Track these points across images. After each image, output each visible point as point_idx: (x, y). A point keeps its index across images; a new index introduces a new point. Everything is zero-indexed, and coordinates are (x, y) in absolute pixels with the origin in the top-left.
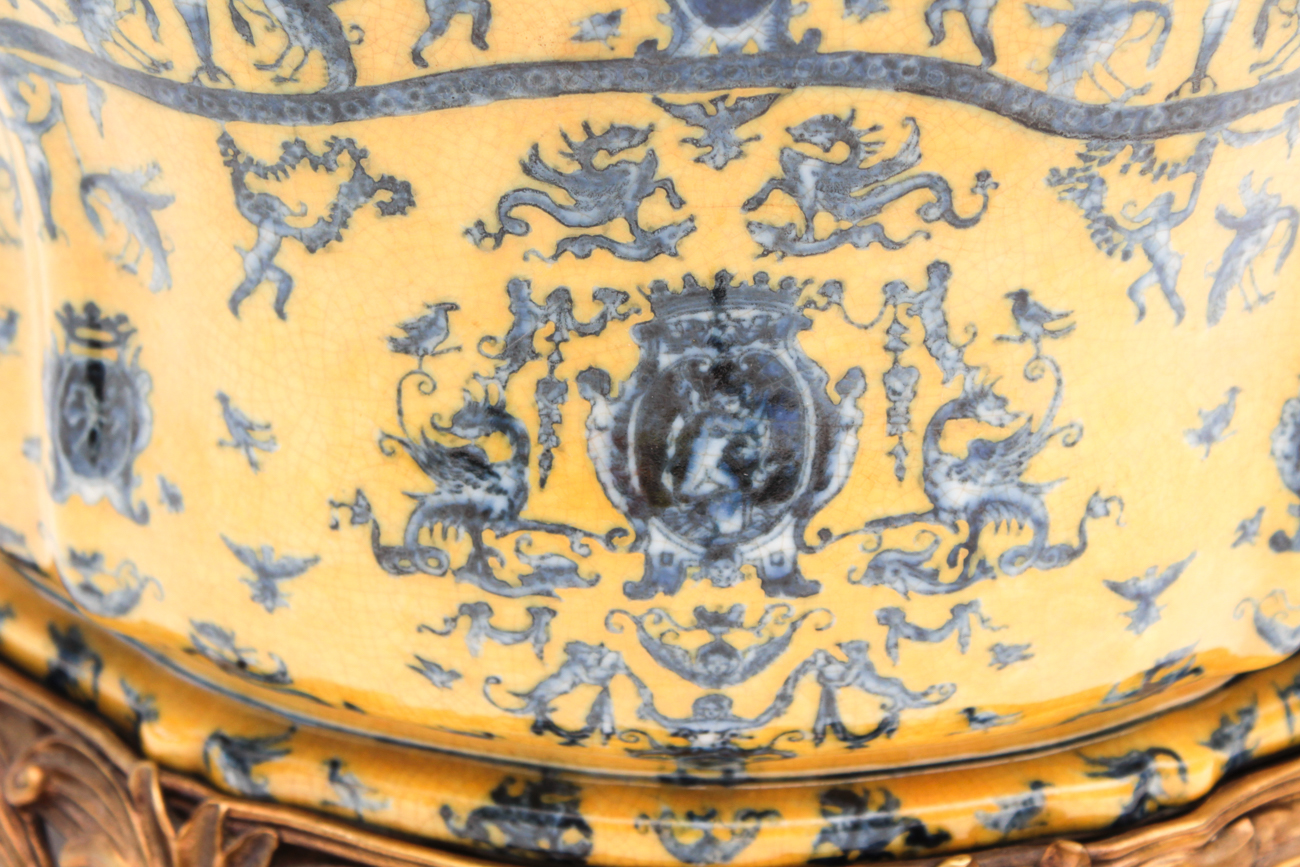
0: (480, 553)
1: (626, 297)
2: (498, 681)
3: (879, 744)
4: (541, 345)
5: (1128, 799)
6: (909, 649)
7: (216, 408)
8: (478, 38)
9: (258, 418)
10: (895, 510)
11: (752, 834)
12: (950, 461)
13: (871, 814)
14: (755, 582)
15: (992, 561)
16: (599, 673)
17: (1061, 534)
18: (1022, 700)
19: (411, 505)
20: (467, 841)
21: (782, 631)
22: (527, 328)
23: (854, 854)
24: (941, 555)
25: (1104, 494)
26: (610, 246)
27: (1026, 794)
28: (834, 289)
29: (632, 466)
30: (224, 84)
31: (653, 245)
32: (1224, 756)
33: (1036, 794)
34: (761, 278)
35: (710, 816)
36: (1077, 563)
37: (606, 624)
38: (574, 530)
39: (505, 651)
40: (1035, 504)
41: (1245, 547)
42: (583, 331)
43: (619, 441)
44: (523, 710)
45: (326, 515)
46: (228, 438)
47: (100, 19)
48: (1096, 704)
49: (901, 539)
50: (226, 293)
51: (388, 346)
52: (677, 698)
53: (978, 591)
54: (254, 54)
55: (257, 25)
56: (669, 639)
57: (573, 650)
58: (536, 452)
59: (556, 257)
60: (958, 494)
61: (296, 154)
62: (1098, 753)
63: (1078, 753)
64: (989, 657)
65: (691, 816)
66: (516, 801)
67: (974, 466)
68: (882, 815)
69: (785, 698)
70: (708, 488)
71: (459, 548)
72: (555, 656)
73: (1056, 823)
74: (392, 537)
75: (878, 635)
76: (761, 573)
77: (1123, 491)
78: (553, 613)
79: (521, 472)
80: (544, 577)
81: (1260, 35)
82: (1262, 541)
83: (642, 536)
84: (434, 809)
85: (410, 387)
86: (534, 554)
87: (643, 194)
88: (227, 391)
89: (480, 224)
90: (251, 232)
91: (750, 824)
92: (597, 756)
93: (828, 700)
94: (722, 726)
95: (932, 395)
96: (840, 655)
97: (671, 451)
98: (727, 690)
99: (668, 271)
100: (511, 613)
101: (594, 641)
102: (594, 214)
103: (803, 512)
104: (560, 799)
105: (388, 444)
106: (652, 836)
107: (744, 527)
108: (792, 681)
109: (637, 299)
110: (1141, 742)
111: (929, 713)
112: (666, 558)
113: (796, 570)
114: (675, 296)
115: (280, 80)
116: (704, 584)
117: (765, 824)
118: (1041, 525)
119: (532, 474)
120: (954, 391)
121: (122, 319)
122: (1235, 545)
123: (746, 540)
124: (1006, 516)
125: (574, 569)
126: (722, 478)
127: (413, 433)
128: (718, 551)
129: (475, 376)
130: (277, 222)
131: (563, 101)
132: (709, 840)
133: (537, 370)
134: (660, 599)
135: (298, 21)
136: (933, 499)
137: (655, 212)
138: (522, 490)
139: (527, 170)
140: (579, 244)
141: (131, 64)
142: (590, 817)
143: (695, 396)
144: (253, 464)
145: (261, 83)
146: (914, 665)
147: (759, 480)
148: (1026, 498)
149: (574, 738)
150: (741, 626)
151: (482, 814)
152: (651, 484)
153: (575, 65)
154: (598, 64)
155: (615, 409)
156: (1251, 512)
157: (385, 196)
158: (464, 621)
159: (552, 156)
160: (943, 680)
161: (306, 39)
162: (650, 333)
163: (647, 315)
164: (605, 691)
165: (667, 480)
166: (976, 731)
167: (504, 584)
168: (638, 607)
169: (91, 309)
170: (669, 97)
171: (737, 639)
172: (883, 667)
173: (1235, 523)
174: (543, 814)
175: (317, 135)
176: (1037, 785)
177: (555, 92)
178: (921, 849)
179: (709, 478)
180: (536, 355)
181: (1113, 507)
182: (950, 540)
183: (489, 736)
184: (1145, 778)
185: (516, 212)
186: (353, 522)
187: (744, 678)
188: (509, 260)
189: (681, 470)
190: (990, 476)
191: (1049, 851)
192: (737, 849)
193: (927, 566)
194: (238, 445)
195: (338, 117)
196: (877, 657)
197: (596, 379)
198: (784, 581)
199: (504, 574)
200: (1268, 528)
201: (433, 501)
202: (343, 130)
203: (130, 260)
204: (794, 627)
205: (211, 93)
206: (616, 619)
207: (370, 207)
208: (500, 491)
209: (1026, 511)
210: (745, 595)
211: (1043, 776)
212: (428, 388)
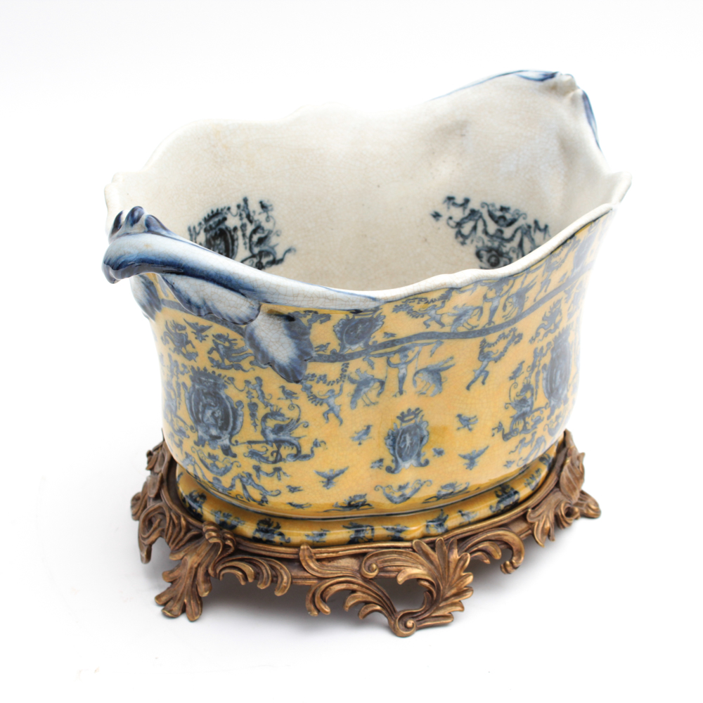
0: (525, 424)
1: (550, 343)
4: (537, 363)
7: (457, 420)
9: (472, 416)
16: (540, 444)
19: (511, 419)
20: (496, 512)
22: (535, 360)
26: (550, 331)
28: (573, 324)
29: (549, 385)
31: (556, 327)
37: (543, 429)
38: (540, 408)
39: (525, 449)
42: (544, 356)
45: (490, 433)
46: (461, 426)
47: (462, 321)
51: (509, 380)
54: (503, 314)
57: (537, 440)
59: (543, 339)
61: (501, 337)
71: (521, 426)
74: (507, 430)
78: (536, 432)
79: (532, 399)
80: (535, 424)
83: (550, 403)
84: (488, 508)
85: (512, 388)
86: (534, 418)
87: (557, 315)
88: (460, 412)
89: (532, 338)
90: (480, 364)
99: (557, 332)
100: (528, 437)
102: (550, 324)
105: (507, 406)
109: (552, 342)
112: (553, 406)
114: (557, 338)
115: (506, 319)
116: (557, 409)
119: (534, 398)
121: (418, 409)
125: (540, 418)
127: (512, 399)
129: (525, 378)
130: (489, 358)
133: (536, 370)
134: (551, 417)
135: (517, 301)
137: (558, 319)
138: (532, 403)
139: (543, 319)
142: (516, 490)
144: (470, 430)
145: (502, 321)
151: (497, 503)
155: (547, 373)
157: (516, 339)
158: (519, 445)
161: (517, 305)
162: (553, 350)
163: (553, 346)
164: (539, 448)
165: (553, 386)
167: (529, 430)
168: (548, 422)
169: (409, 410)
174: (508, 495)
175: (508, 330)
180: (536, 366)
185: (539, 331)
186: (498, 431)
188: (535, 344)
194: (465, 426)
195: (514, 323)
197: (544, 367)
199: (529, 427)
201: (516, 416)
202: (514, 326)
206: (545, 427)
207: (513, 344)
208: (529, 406)
212: (516, 385)
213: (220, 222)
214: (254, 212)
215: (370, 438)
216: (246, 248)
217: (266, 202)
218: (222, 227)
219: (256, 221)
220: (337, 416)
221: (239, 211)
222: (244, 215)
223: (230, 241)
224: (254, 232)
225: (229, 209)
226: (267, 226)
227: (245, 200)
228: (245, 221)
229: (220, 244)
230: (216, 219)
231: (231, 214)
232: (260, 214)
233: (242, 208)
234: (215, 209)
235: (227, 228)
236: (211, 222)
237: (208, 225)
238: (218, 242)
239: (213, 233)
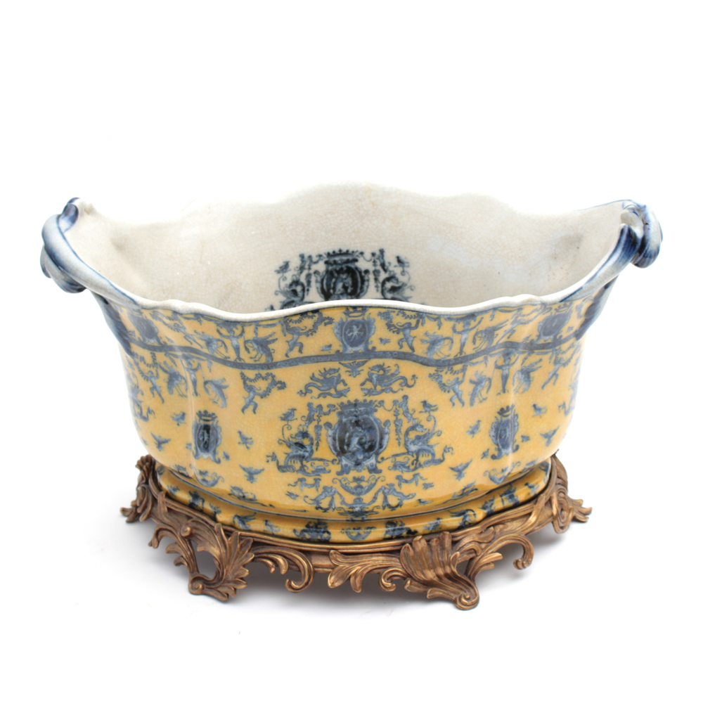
0: (303, 466)
1: (334, 406)
2: (307, 497)
3: (398, 509)
4: (315, 417)
5: (461, 521)
6: (404, 485)
7: (238, 435)
8: (300, 351)
9: (249, 436)
10: (399, 452)
11: (369, 533)
12: (411, 440)
13: (398, 527)
14: (367, 471)
15: (422, 463)
16: (331, 494)
17: (438, 456)
18: (433, 497)
19: (286, 456)
20: (300, 538)
21: (373, 482)
22: (312, 414)
23: (394, 537)
24: (410, 462)
25: (448, 447)
26: (331, 395)
27: (436, 521)
28: (382, 403)
29: (337, 444)
30: (242, 362)
31: (340, 394)
32: (486, 511)
33: (438, 521)
34: (365, 401)
35: (359, 529)
36: (443, 464)
37: (333, 482)
38: (324, 460)
39: (309, 490)
40: (431, 450)
41: (485, 458)
42: (325, 414)
43: (334, 439)
44: (313, 504)
45: (265, 459)
46: (241, 442)
47: (213, 348)
48: (451, 498)
49: (400, 459)
50: (241, 408)
51: (280, 419)
52: (350, 499)
53: (420, 471)
54: (250, 355)
55: (251, 349)
56: (347, 485)
57: (325, 488)
58: (315, 442)
59: (318, 398)
60: (413, 448)
61: (258, 377)
62: (454, 511)
63: (449, 511)
64: (423, 487)
65: (354, 529)
66: (312, 527)
67: (416, 441)
68: (401, 527)
69: (375, 498)
70: (355, 449)
71: (297, 465)
72: (321, 490)
73: (443, 528)
74: (282, 463)
75: (396, 482)
76: (368, 468)
77: (453, 446)
78: (320, 480)
79: (312, 447)
80: (318, 471)
81: (474, 342)
82: (489, 457)
83: (340, 461)
84: (292, 530)
85: (285, 428)
86: (315, 466)
87: (338, 382)
88: (241, 430)
89: (301, 391)
90: (247, 394)
91: (369, 530)
92: (332, 515)
93: (385, 499)
94: (361, 505)
95: (406, 425)
96: (387, 487)
97: (346, 441)
98: (362, 497)
99: (344, 400)
100: (310, 480)
101: (330, 486)
102: (327, 388)
103: (377, 454)
104: (322, 526)
105: (280, 442)
106: (345, 534)
107: (364, 458)
108: (377, 494)
109: (337, 406)
110: (465, 508)
111: (410, 501)
112: (346, 465)
113: (376, 467)
114: (346, 405)
115: (255, 361)
116: (355, 471)
117: (372, 530)
118: (433, 455)
119: (314, 447)
120: (411, 424)
121: (214, 414)
122: (482, 458)
123: (365, 461)
124: (425, 453)
125: (325, 469)
126: (358, 446)
127: (286, 438)
128: (358, 464)
129: (301, 425)
130: (254, 392)
131: (319, 364)
132: (359, 534)
133: (315, 423)
134: (345, 475)
135: (260, 348)
136: (407, 449)
137: (340, 387)
138: (312, 451)
139: (311, 379)
140: (324, 395)
141: (220, 357)
142: (330, 530)
143: (351, 428)
144: (248, 448)
145: (251, 362)
146: (406, 489)
147: (366, 446)
148: (429, 448)
149: (326, 510)
150: (364, 481)
151: (304, 531)
152: (342, 448)
153: (322, 356)
154: (327, 356)
155: (333, 431)
156: (486, 450)
157: (279, 385)
158: (299, 483)
159: (317, 375)
160: (412, 492)
161: (262, 352)
162: (340, 414)
163: (339, 410)
164: (333, 498)
165: (345, 447)
166: (421, 506)
167: (309, 473)
168: (340, 477)
169: (206, 412)
170: (343, 362)
171: (364, 484)
172: (398, 489)
173: (482, 453)
174: (318, 530)
175: (264, 372)
176: (438, 519)
177: (317, 362)
178: (410, 535)
179: (355, 447)
180: (314, 420)
181: (450, 450)
182: (412, 459)
183: (305, 511)
184: (465, 517)
185: (309, 388)
186: (272, 460)
187: (365, 493)
188: (308, 399)
189: (348, 445)
190: (420, 444)
191: (441, 534)
192: (366, 537)
193: (407, 465)
194: (244, 443)
195: (269, 368)
196: (396, 487)
197: (328, 425)
198: (374, 470)
199: (309, 471)
200: (491, 453)
201: (291, 455)
202: (270, 371)
203: (216, 400)
204: (376, 481)
205: (239, 363)
206: (335, 480)
207: (276, 388)
208: (307, 452)
209: (429, 451)
210: (365, 474)
211: (440, 517)
212: (290, 428)
213: (348, 261)
214: (390, 263)
215: (185, 423)
216: (377, 291)
217: (402, 258)
218: (352, 266)
219: (390, 271)
220: (160, 395)
221: (373, 258)
222: (378, 263)
223: (359, 280)
224: (388, 279)
225: (362, 253)
226: (402, 279)
227: (382, 252)
228: (379, 268)
229: (345, 279)
230: (345, 258)
231: (364, 258)
232: (395, 266)
233: (376, 256)
234: (344, 250)
235: (357, 268)
236: (337, 259)
237: (332, 260)
238: (344, 276)
239: (338, 268)
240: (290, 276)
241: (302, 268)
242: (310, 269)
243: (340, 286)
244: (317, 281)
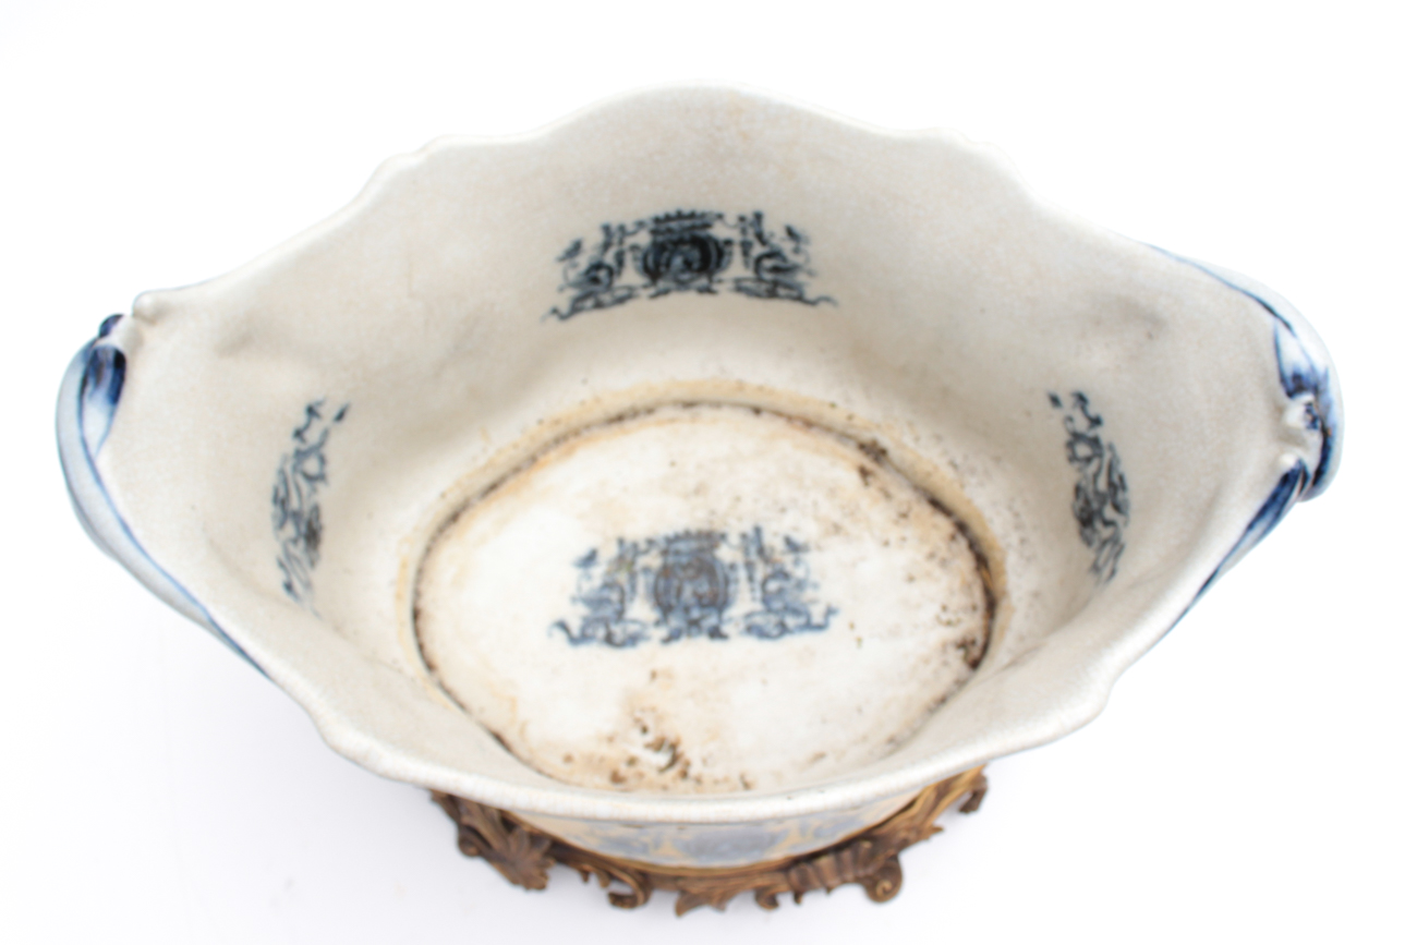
213: (693, 227)
214: (772, 235)
216: (747, 268)
217: (798, 227)
218: (701, 233)
219: (772, 245)
221: (741, 225)
222: (751, 231)
223: (714, 253)
224: (768, 256)
225: (720, 217)
226: (794, 258)
227: (758, 216)
228: (751, 238)
229: (688, 252)
230: (687, 223)
231: (724, 223)
232: (783, 240)
233: (748, 222)
234: (686, 210)
235: (710, 238)
236: (674, 225)
237: (663, 227)
238: (686, 248)
239: (675, 237)
240: (583, 261)
241: (606, 246)
242: (621, 242)
243: (678, 261)
244: (635, 259)
